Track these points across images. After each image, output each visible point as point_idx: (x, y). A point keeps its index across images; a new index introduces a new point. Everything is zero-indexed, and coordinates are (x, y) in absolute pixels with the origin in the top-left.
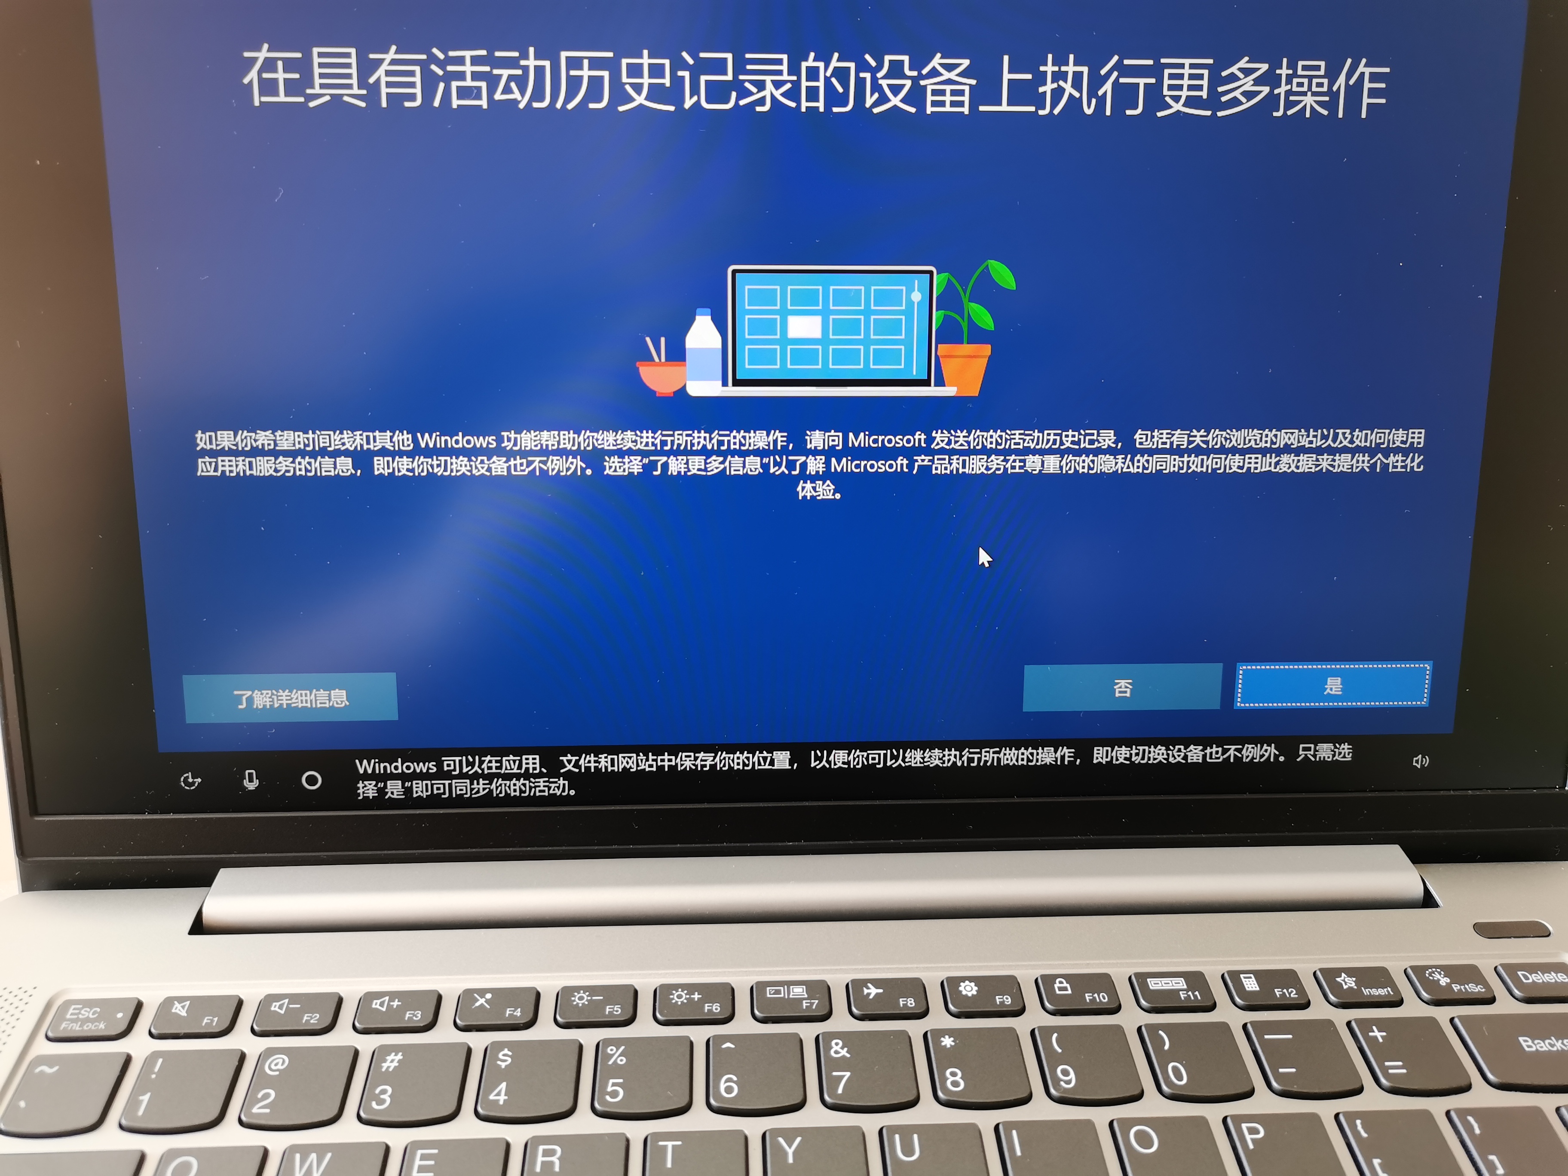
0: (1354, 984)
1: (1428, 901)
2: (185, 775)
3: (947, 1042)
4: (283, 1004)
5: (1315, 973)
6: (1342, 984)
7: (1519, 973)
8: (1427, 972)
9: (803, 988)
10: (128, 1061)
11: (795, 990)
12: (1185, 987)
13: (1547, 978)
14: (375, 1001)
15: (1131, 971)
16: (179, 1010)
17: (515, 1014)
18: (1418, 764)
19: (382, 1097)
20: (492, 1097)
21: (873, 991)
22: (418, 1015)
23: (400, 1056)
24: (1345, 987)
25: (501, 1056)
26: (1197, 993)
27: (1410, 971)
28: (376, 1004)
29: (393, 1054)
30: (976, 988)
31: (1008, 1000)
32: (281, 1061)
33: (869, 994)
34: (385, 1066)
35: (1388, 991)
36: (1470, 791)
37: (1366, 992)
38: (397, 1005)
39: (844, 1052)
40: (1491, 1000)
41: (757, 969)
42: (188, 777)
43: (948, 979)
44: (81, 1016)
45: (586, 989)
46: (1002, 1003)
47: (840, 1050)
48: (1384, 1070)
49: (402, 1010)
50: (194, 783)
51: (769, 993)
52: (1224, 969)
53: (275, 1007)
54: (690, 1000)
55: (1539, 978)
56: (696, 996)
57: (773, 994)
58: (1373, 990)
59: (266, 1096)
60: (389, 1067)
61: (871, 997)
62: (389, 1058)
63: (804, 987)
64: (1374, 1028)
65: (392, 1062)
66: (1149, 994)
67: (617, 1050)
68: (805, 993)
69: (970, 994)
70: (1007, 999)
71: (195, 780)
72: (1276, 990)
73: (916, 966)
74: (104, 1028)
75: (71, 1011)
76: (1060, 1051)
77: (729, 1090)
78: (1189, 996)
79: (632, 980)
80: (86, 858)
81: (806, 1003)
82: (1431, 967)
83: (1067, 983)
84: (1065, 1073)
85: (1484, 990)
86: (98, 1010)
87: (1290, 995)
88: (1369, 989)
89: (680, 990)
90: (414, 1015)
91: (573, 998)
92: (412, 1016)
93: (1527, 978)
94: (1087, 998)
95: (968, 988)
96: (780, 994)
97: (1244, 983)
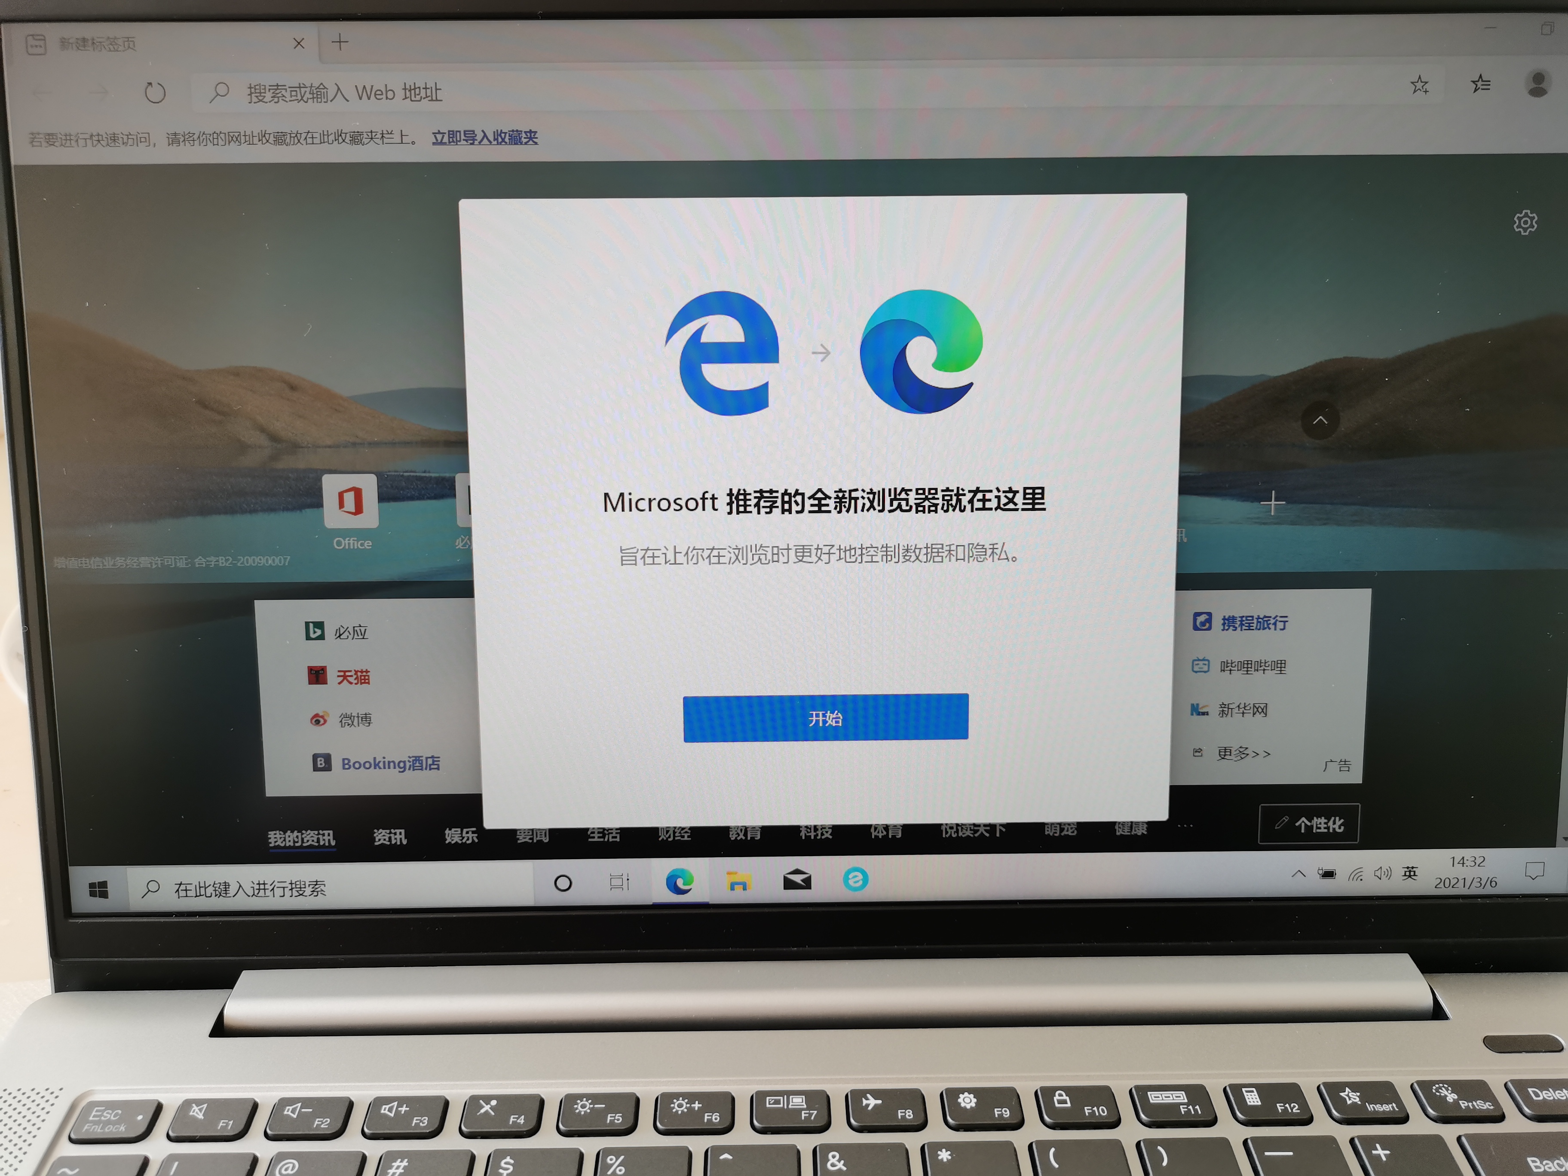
0: (1358, 1099)
1: (1437, 1013)
3: (944, 1155)
4: (297, 1107)
5: (1318, 1088)
6: (1345, 1099)
7: (1530, 1090)
8: (1434, 1088)
9: (802, 1098)
10: (145, 1163)
11: (795, 1100)
12: (1186, 1101)
13: (1558, 1095)
14: (384, 1107)
15: (1132, 1084)
16: (197, 1113)
17: (518, 1121)
21: (871, 1102)
22: (424, 1121)
23: (405, 1163)
24: (1349, 1102)
25: (503, 1164)
26: (1197, 1107)
27: (1416, 1086)
28: (384, 1110)
29: (399, 1160)
30: (975, 1100)
31: (1007, 1113)
32: (291, 1165)
33: (868, 1105)
34: (391, 1171)
35: (1393, 1107)
36: (1479, 900)
37: (1370, 1107)
38: (405, 1111)
39: (841, 1165)
40: (1501, 1118)
41: (758, 1078)
43: (947, 1090)
45: (588, 1096)
46: (1001, 1116)
47: (837, 1163)
49: (409, 1116)
51: (769, 1102)
52: (1226, 1082)
53: (288, 1111)
54: (690, 1109)
55: (1550, 1095)
56: (697, 1106)
57: (773, 1104)
58: (1377, 1105)
60: (394, 1173)
61: (870, 1108)
62: (395, 1164)
63: (804, 1097)
64: (1378, 1146)
65: (397, 1168)
66: (1150, 1108)
67: (617, 1160)
68: (804, 1103)
69: (968, 1107)
70: (1006, 1111)
72: (1278, 1105)
73: (915, 1076)
74: (124, 1130)
75: (94, 1113)
76: (1057, 1166)
78: (1189, 1110)
79: (634, 1088)
80: (116, 959)
81: (805, 1113)
82: (1438, 1082)
83: (1066, 1096)
85: (1492, 1107)
86: (120, 1112)
87: (1292, 1110)
88: (1373, 1105)
89: (681, 1099)
90: (421, 1121)
91: (576, 1106)
92: (418, 1121)
93: (1537, 1095)
94: (1087, 1112)
95: (967, 1100)
96: (780, 1104)
97: (1246, 1097)
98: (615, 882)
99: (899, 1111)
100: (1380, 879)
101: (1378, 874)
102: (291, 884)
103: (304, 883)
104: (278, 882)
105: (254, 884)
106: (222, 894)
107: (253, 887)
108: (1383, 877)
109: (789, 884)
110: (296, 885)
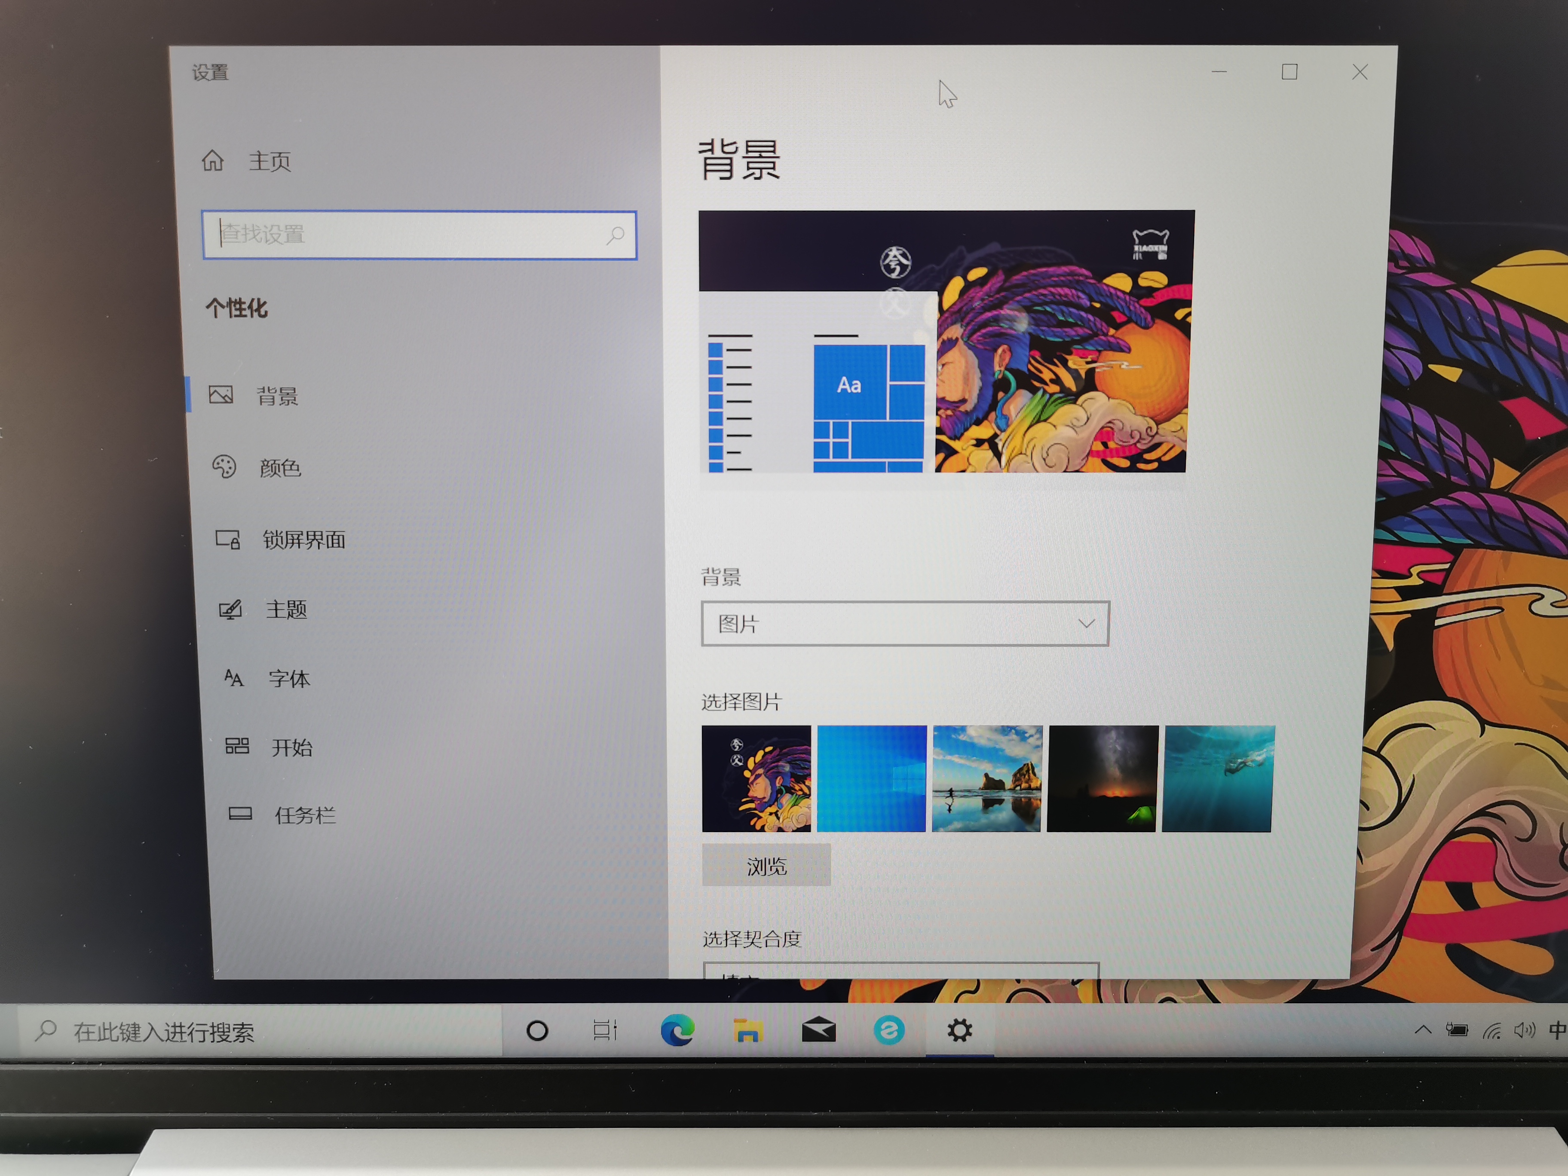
98: (602, 1030)
100: (1522, 1037)
101: (1519, 1030)
102: (213, 1027)
103: (227, 1026)
104: (197, 1025)
105: (169, 1026)
106: (130, 1038)
107: (168, 1031)
108: (1526, 1036)
109: (809, 1035)
110: (218, 1028)
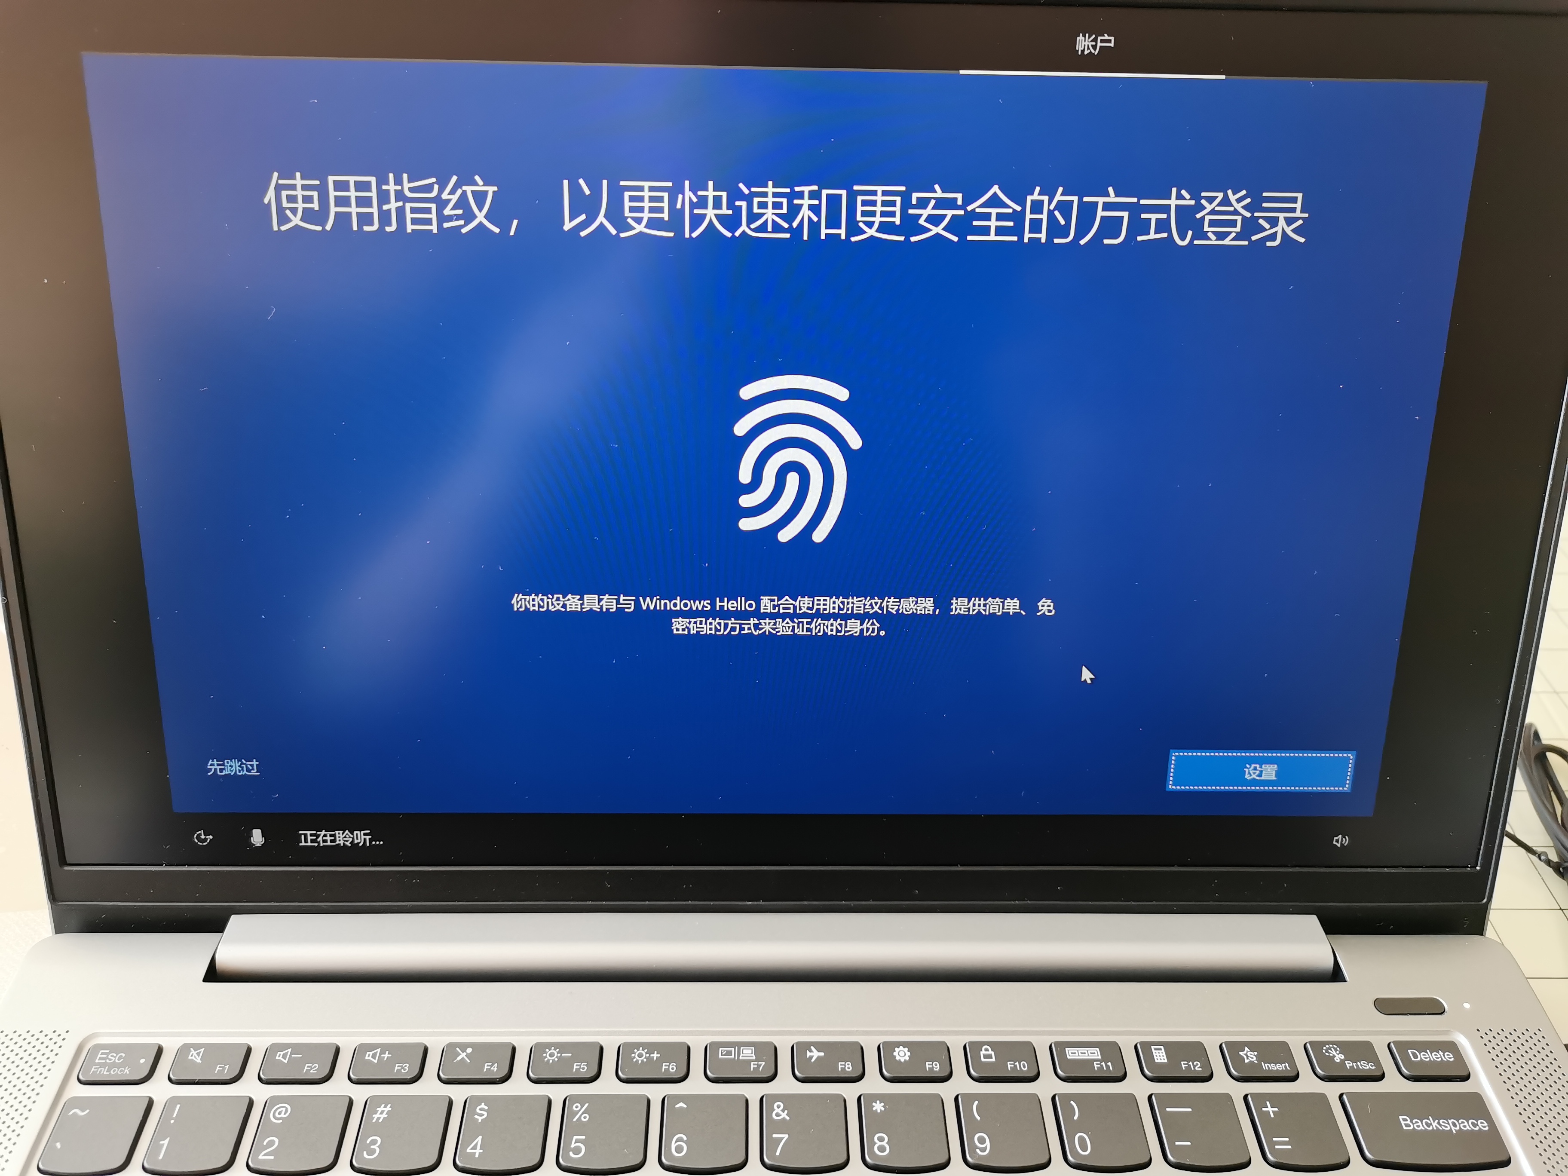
0: (1255, 1058)
1: (1336, 975)
2: (198, 833)
3: (878, 1107)
4: (288, 1052)
5: (1220, 1046)
6: (1244, 1058)
7: (1409, 1051)
8: (1324, 1048)
9: (752, 1050)
10: (150, 1103)
12: (1100, 1057)
13: (1434, 1057)
14: (368, 1053)
15: (1052, 1039)
16: (195, 1057)
17: (492, 1069)
18: (1338, 843)
19: (372, 1147)
20: (468, 1150)
21: (815, 1054)
22: (405, 1068)
23: (388, 1108)
24: (1247, 1061)
25: (478, 1110)
26: (1109, 1064)
27: (1309, 1045)
28: (368, 1056)
29: (383, 1105)
30: (909, 1054)
32: (284, 1109)
33: (811, 1057)
34: (376, 1116)
35: (1285, 1066)
36: (1386, 869)
37: (1265, 1066)
38: (388, 1058)
39: (784, 1115)
40: (1380, 1078)
41: (712, 1029)
42: (200, 834)
43: (884, 1043)
44: (108, 1061)
45: (556, 1045)
46: (931, 1069)
47: (781, 1113)
48: (1272, 1145)
49: (391, 1062)
50: (205, 840)
51: (721, 1053)
52: (1138, 1039)
53: (279, 1056)
54: (650, 1059)
55: (1427, 1056)
56: (655, 1055)
57: (724, 1055)
58: (1272, 1064)
59: (271, 1143)
60: (379, 1118)
61: (813, 1060)
62: (380, 1109)
63: (753, 1048)
64: (1268, 1103)
65: (381, 1113)
66: (1066, 1062)
67: (582, 1106)
68: (753, 1055)
69: (902, 1060)
70: (936, 1065)
71: (207, 837)
72: (1182, 1063)
73: (856, 1029)
74: (128, 1072)
75: (99, 1056)
76: (979, 1118)
77: (679, 1149)
78: (1102, 1066)
79: (598, 1037)
80: (111, 904)
81: (754, 1064)
82: (1329, 1043)
83: (992, 1051)
84: (981, 1140)
85: (1374, 1067)
86: (124, 1055)
87: (1194, 1068)
88: (1268, 1064)
89: (641, 1048)
90: (403, 1068)
91: (545, 1055)
92: (400, 1068)
93: (1415, 1056)
94: (1009, 1066)
95: (902, 1054)
96: (731, 1055)
97: (1155, 1055)
99: (840, 1063)
